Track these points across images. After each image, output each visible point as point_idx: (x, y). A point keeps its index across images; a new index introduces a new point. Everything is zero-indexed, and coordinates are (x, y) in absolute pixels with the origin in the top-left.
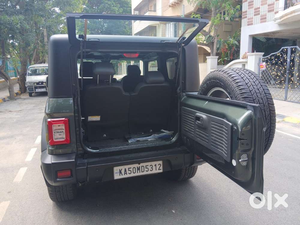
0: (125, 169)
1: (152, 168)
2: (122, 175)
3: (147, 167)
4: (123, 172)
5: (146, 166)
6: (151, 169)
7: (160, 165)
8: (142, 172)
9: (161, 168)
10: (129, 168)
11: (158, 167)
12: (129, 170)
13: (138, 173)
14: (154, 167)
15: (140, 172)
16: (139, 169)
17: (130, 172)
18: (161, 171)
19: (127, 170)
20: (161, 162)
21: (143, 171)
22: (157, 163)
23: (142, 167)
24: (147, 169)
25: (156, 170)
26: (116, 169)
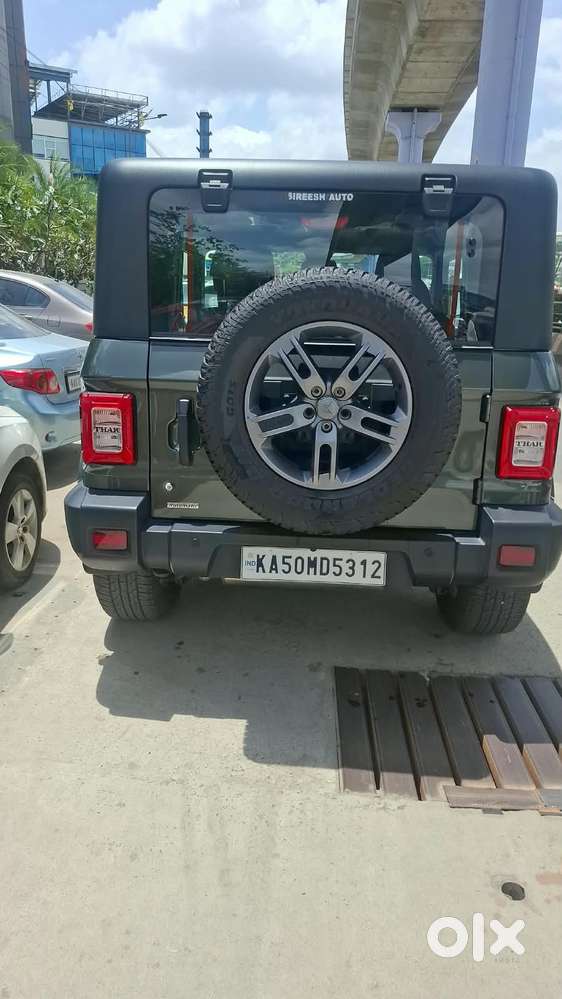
0: (274, 558)
1: (352, 568)
2: (264, 571)
3: (337, 562)
4: (267, 563)
5: (335, 560)
6: (350, 572)
7: (377, 565)
8: (321, 574)
9: (381, 572)
10: (284, 557)
11: (371, 568)
12: (284, 563)
13: (308, 573)
14: (359, 568)
15: (315, 574)
16: (312, 564)
17: (286, 568)
18: (381, 582)
19: (279, 561)
20: (382, 557)
21: (325, 571)
22: (371, 556)
23: (322, 559)
24: (337, 570)
25: (364, 576)
26: (249, 553)
